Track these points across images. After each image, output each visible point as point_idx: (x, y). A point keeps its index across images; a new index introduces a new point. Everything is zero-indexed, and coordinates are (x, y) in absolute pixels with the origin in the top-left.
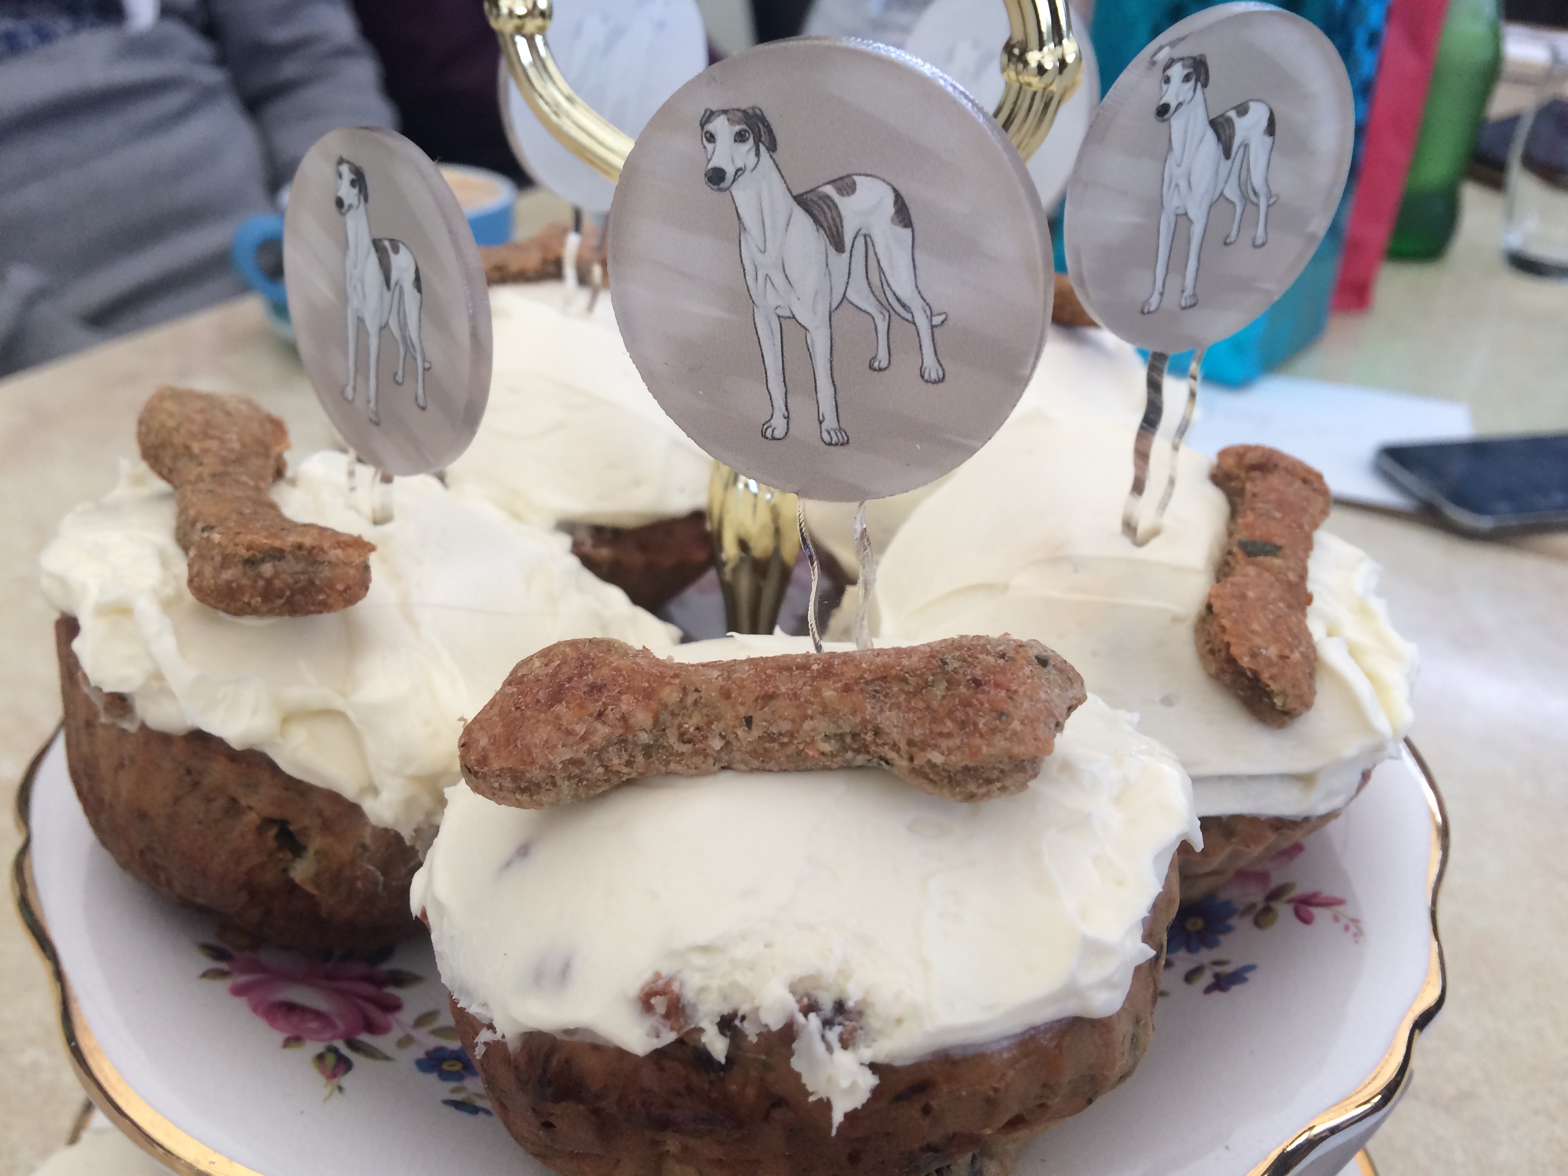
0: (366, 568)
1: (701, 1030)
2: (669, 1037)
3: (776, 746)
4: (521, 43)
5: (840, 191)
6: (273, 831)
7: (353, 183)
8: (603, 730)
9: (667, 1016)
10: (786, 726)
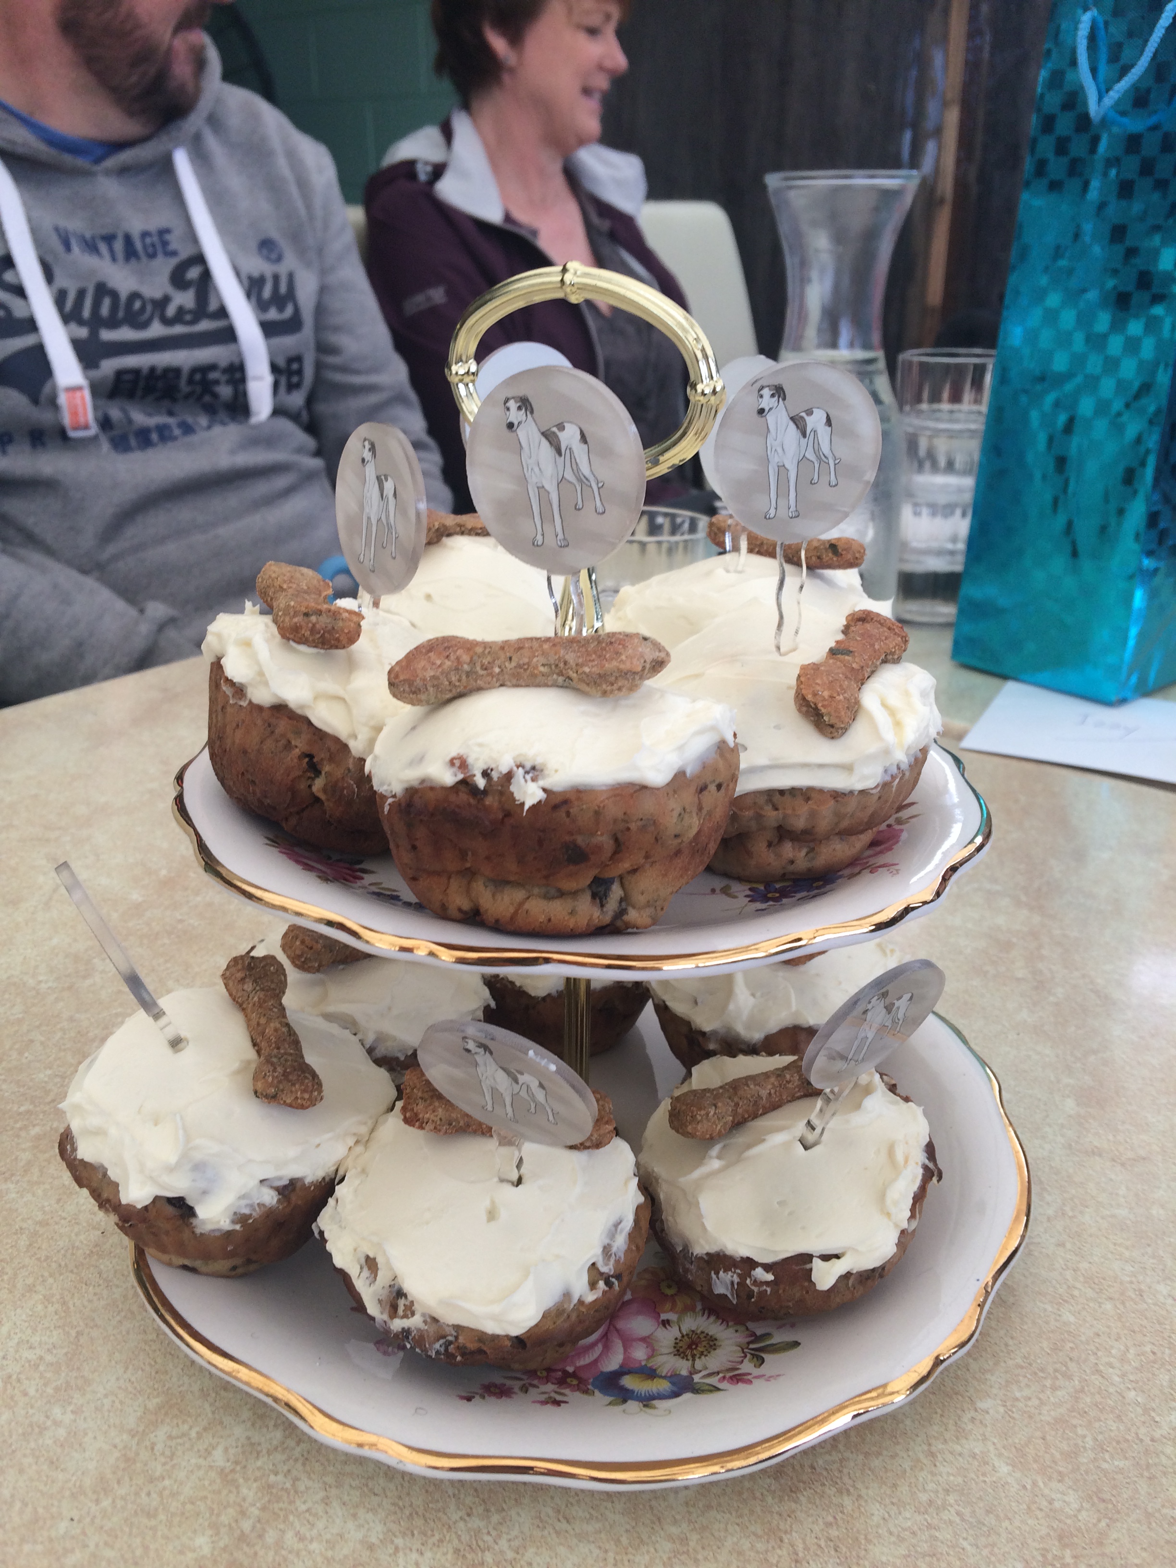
0: (359, 626)
1: (474, 776)
2: (460, 776)
3: (522, 670)
4: (461, 386)
5: (559, 429)
6: (307, 760)
7: (370, 450)
8: (448, 663)
9: (460, 767)
10: (526, 660)
